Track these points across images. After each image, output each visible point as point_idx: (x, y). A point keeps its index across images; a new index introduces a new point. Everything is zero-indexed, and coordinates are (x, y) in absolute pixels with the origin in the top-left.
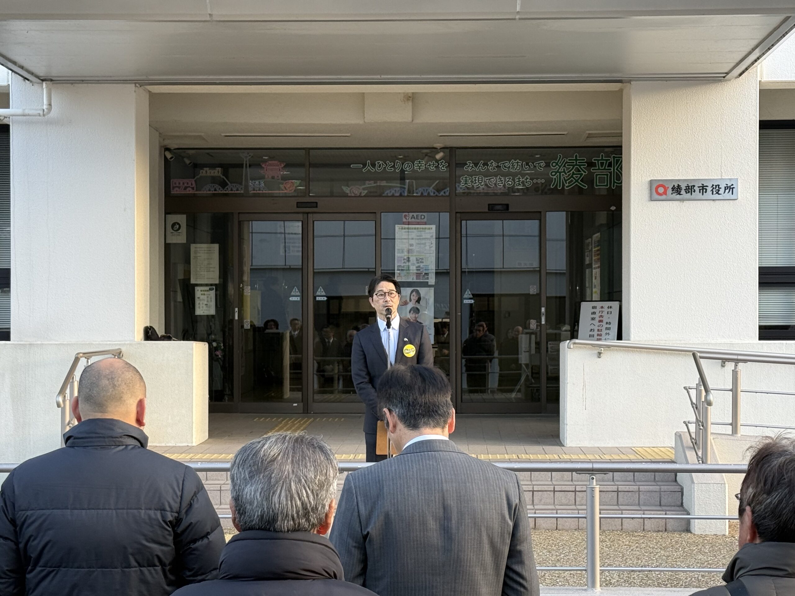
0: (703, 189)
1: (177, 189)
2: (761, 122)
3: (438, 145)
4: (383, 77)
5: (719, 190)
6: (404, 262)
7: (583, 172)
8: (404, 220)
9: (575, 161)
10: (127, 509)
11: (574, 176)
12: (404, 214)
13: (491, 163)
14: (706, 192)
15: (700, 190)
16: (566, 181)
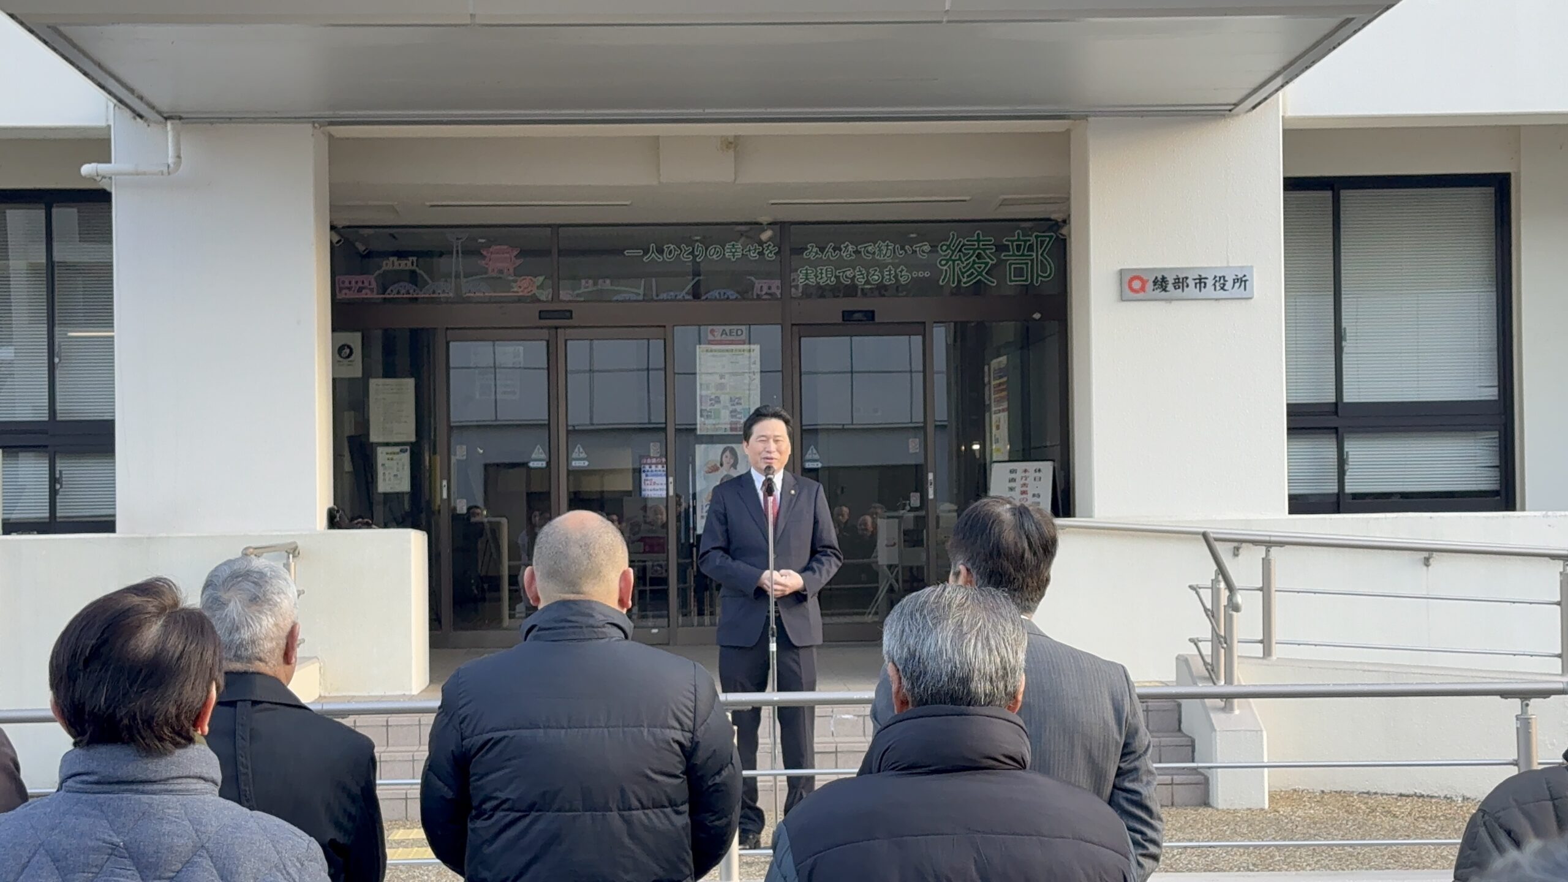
0: (1201, 282)
1: (347, 291)
2: (1286, 179)
3: (765, 219)
4: (707, 111)
5: (1224, 285)
6: (712, 404)
7: (988, 260)
8: (710, 337)
9: (976, 243)
10: (624, 726)
11: (976, 266)
12: (710, 328)
13: (846, 247)
14: (1205, 287)
15: (1196, 284)
16: (963, 273)
